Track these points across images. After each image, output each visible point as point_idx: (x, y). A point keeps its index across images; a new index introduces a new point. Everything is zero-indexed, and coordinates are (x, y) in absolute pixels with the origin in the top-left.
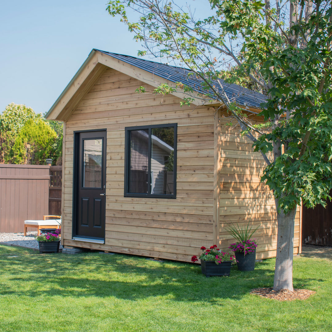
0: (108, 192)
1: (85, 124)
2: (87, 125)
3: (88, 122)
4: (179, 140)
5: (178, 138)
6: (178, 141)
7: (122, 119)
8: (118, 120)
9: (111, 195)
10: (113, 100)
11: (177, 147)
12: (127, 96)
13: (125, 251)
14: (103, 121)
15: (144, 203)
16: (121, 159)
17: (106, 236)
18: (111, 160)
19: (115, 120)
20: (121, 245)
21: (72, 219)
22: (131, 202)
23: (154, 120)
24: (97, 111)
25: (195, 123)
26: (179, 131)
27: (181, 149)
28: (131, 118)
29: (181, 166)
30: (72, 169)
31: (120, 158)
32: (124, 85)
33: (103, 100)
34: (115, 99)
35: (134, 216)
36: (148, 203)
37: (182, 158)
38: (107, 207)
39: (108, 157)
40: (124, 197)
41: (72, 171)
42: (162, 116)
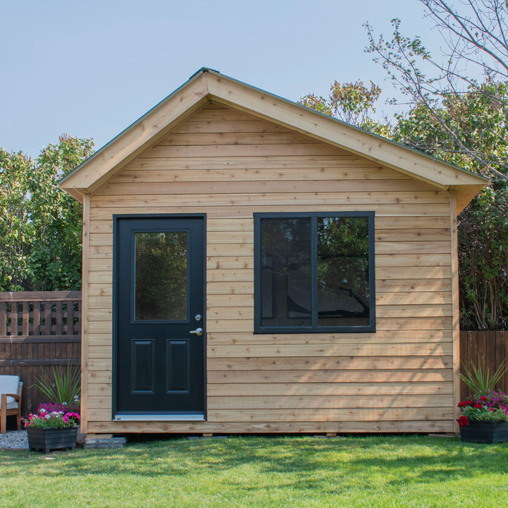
0: (210, 326)
1: (146, 202)
2: (150, 205)
3: (156, 200)
4: (380, 238)
5: (376, 236)
6: (376, 240)
7: (247, 198)
8: (234, 199)
9: (222, 331)
10: (222, 164)
11: (376, 249)
12: (258, 159)
13: (259, 429)
14: (197, 200)
15: (305, 342)
16: (246, 267)
17: (209, 406)
18: (217, 269)
19: (229, 199)
20: (248, 419)
21: (111, 382)
22: (272, 343)
23: (324, 203)
24: (177, 180)
25: (413, 213)
26: (378, 224)
27: (383, 253)
28: (266, 198)
29: (384, 280)
30: (111, 285)
31: (241, 266)
32: (247, 140)
33: (196, 163)
34: (226, 163)
35: (280, 366)
36: (311, 342)
37: (385, 268)
38: (209, 354)
39: (210, 264)
40: (254, 333)
41: (109, 290)
42: (341, 199)
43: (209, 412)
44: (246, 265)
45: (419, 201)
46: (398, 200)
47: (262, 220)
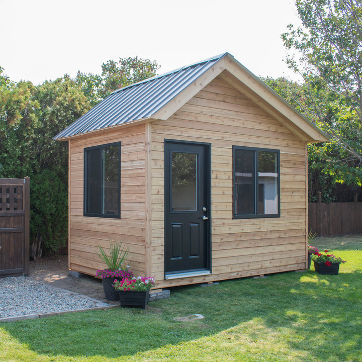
0: (214, 215)
1: (182, 132)
2: (184, 135)
3: (186, 131)
4: (281, 165)
7: (229, 136)
8: (224, 136)
9: (218, 218)
10: (218, 113)
11: (280, 171)
12: (234, 113)
13: (234, 276)
14: (207, 134)
15: (252, 223)
16: (229, 179)
17: (213, 264)
18: (216, 178)
19: (222, 135)
20: (229, 270)
21: (163, 253)
22: (240, 224)
24: (197, 120)
25: (292, 152)
26: (282, 158)
28: (237, 137)
29: (283, 188)
30: (163, 187)
31: (227, 178)
32: (229, 100)
33: (206, 110)
34: (219, 113)
35: (243, 238)
37: (283, 182)
38: (213, 232)
39: (213, 176)
40: (233, 219)
41: (162, 191)
42: (266, 141)
43: (213, 269)
44: (229, 177)
45: (295, 146)
46: (288, 144)
47: (236, 150)
